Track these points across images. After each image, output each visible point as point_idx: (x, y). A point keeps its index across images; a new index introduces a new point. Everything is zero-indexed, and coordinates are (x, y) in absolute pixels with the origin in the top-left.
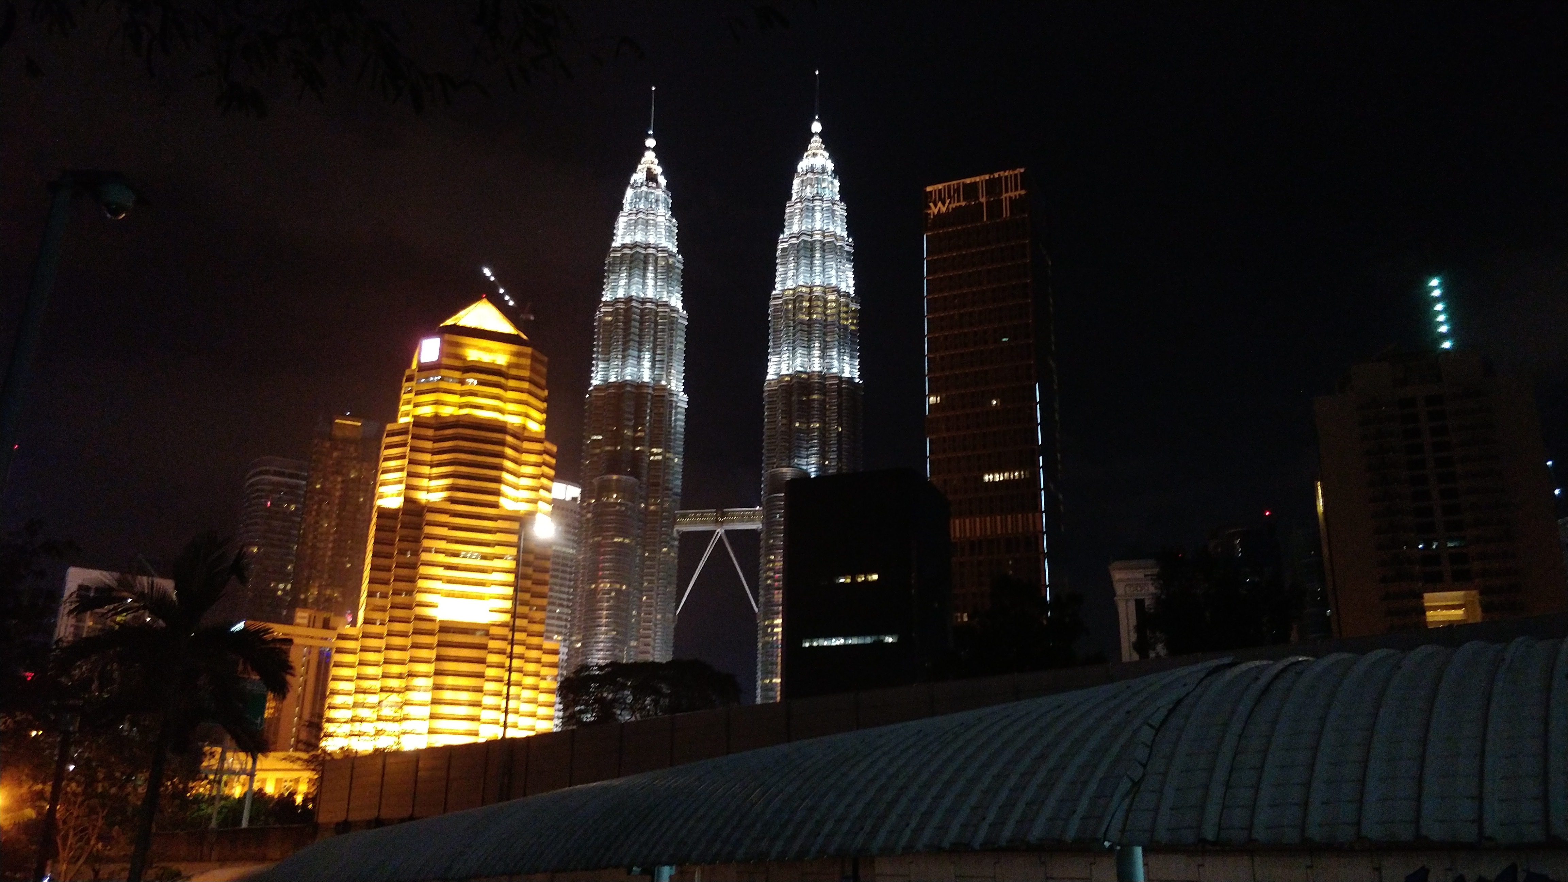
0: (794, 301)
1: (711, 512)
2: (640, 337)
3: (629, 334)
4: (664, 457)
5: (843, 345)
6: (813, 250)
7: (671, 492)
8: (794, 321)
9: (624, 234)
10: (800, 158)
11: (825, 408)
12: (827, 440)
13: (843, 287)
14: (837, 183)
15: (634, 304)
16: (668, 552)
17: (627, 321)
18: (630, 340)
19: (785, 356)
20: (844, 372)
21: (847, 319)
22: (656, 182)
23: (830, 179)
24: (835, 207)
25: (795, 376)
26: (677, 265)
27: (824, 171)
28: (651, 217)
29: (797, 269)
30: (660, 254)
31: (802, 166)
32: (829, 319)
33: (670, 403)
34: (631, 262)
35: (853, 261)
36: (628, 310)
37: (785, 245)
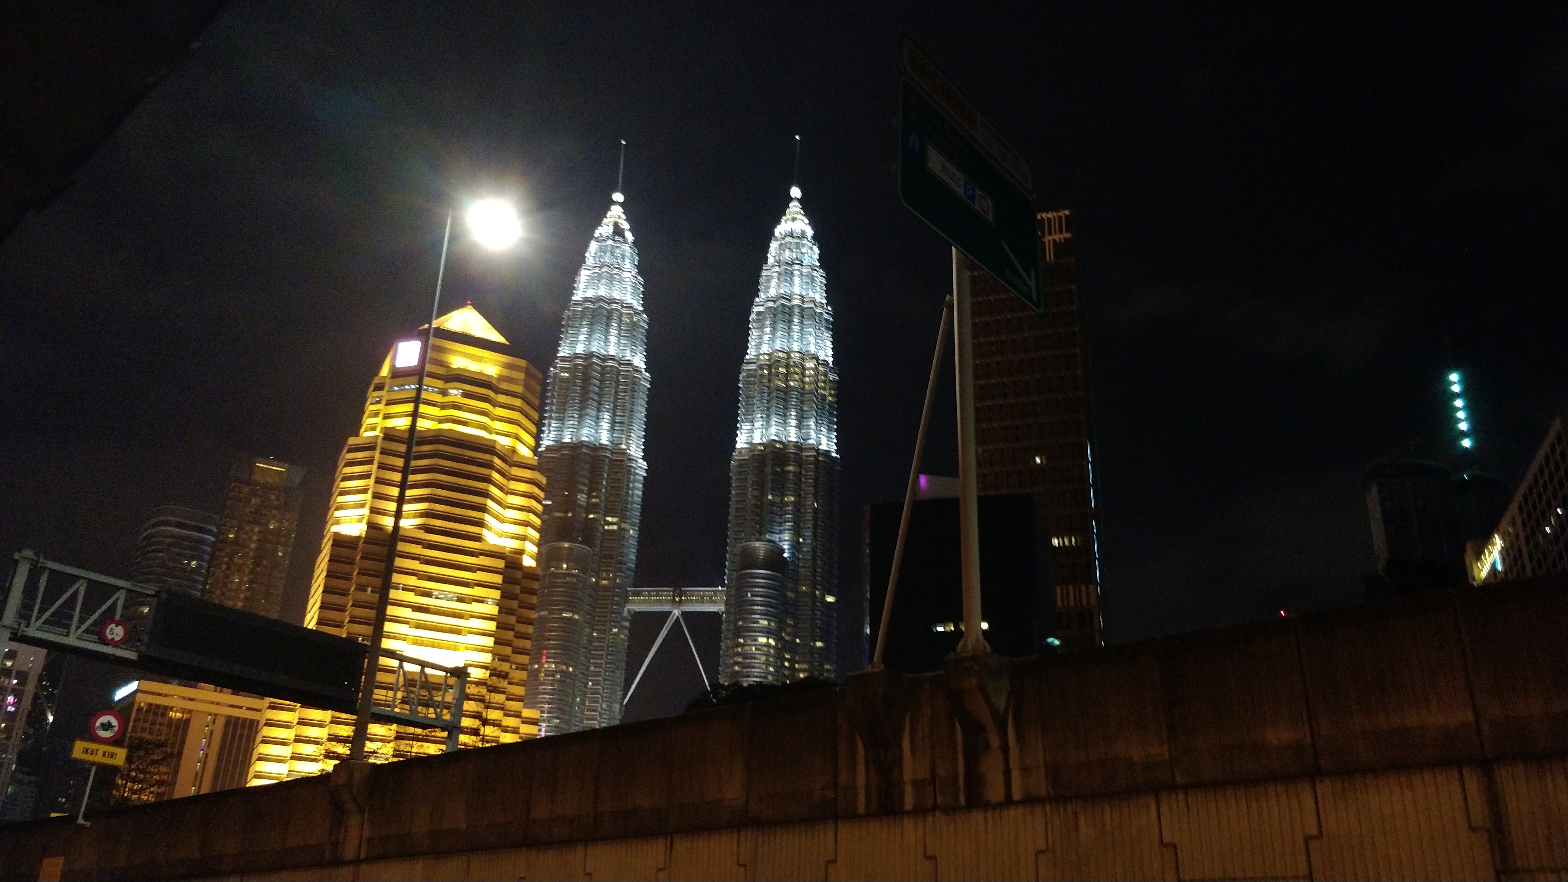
0: (770, 367)
1: (667, 591)
2: (600, 395)
3: (588, 393)
4: (620, 528)
5: (820, 416)
6: (791, 315)
7: (624, 566)
8: (769, 388)
9: (587, 288)
10: (778, 222)
11: (801, 481)
12: (802, 515)
13: (822, 356)
14: (816, 250)
15: (595, 360)
16: (619, 633)
17: (586, 380)
18: (587, 400)
19: (758, 424)
20: (821, 444)
21: (824, 389)
22: (623, 236)
23: (810, 244)
24: (815, 274)
25: (770, 445)
26: (642, 324)
27: (803, 235)
28: (616, 271)
29: (773, 332)
30: (625, 311)
31: (779, 230)
32: (807, 387)
33: (628, 469)
34: (593, 317)
35: (832, 330)
36: (588, 367)
37: (761, 309)
